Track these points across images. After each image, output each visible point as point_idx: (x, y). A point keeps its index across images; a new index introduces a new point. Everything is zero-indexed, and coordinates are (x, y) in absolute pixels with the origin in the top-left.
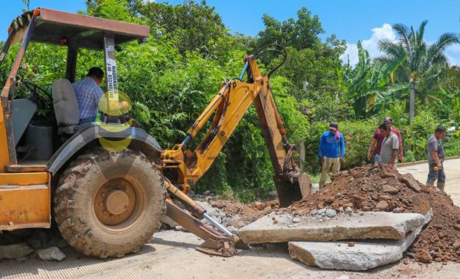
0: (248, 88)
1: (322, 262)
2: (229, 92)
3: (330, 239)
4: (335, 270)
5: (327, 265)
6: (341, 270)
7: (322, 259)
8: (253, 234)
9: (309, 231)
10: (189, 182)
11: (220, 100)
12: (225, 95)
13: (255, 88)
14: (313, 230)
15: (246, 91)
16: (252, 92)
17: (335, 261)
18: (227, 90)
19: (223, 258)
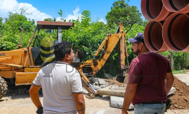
0: (117, 35)
1: (114, 105)
2: (109, 38)
3: (123, 96)
4: (118, 108)
5: (115, 106)
6: (120, 108)
7: (113, 104)
8: (101, 92)
9: (117, 92)
10: (95, 72)
11: (105, 42)
12: (107, 40)
13: (119, 35)
14: (118, 92)
15: (116, 37)
16: (118, 37)
17: (118, 105)
18: (108, 38)
19: (89, 99)
